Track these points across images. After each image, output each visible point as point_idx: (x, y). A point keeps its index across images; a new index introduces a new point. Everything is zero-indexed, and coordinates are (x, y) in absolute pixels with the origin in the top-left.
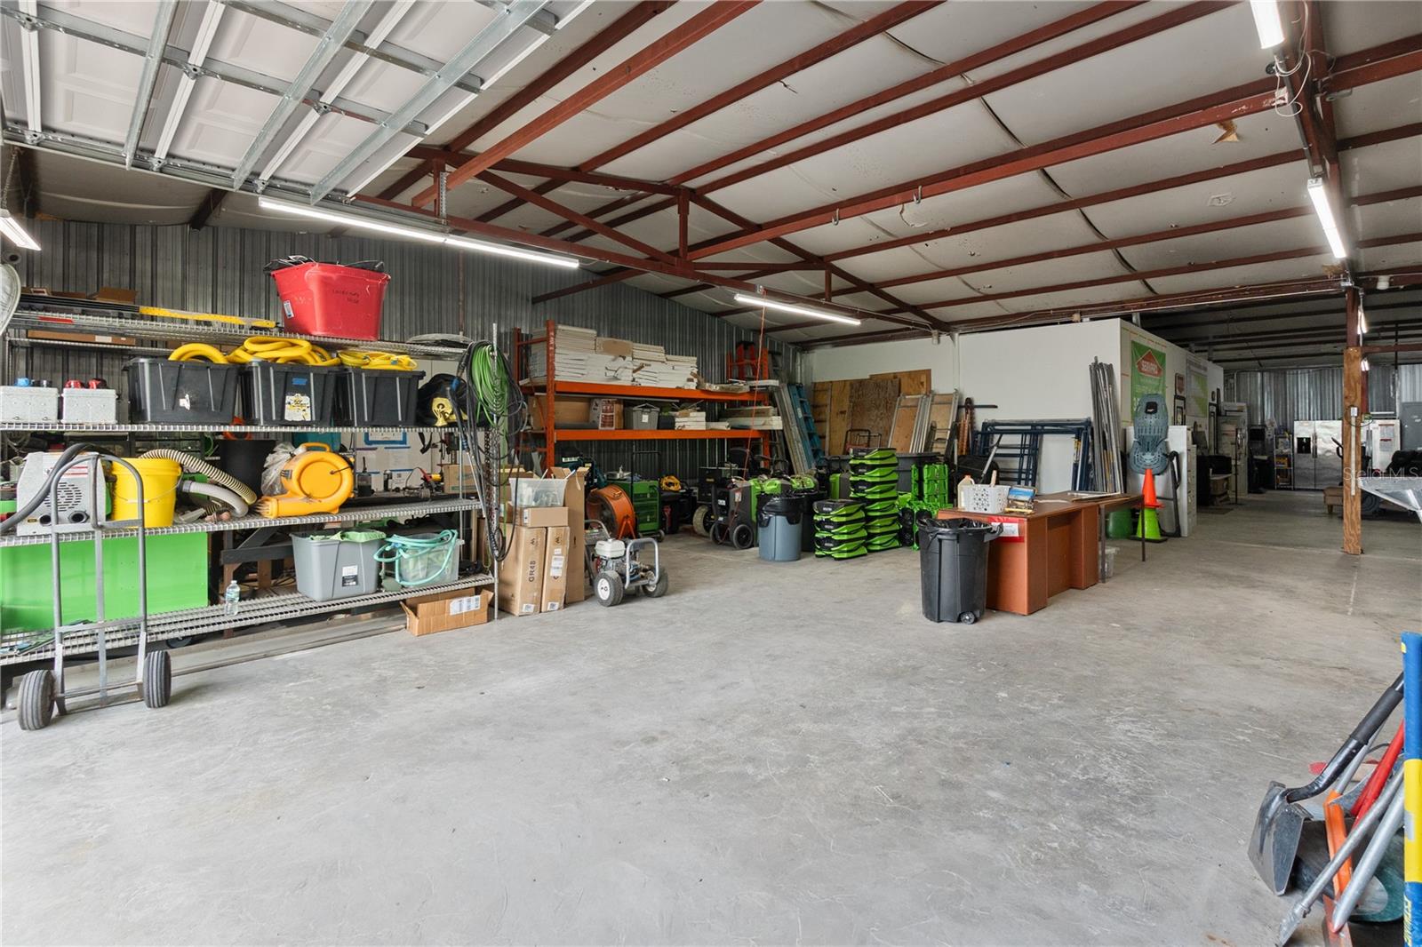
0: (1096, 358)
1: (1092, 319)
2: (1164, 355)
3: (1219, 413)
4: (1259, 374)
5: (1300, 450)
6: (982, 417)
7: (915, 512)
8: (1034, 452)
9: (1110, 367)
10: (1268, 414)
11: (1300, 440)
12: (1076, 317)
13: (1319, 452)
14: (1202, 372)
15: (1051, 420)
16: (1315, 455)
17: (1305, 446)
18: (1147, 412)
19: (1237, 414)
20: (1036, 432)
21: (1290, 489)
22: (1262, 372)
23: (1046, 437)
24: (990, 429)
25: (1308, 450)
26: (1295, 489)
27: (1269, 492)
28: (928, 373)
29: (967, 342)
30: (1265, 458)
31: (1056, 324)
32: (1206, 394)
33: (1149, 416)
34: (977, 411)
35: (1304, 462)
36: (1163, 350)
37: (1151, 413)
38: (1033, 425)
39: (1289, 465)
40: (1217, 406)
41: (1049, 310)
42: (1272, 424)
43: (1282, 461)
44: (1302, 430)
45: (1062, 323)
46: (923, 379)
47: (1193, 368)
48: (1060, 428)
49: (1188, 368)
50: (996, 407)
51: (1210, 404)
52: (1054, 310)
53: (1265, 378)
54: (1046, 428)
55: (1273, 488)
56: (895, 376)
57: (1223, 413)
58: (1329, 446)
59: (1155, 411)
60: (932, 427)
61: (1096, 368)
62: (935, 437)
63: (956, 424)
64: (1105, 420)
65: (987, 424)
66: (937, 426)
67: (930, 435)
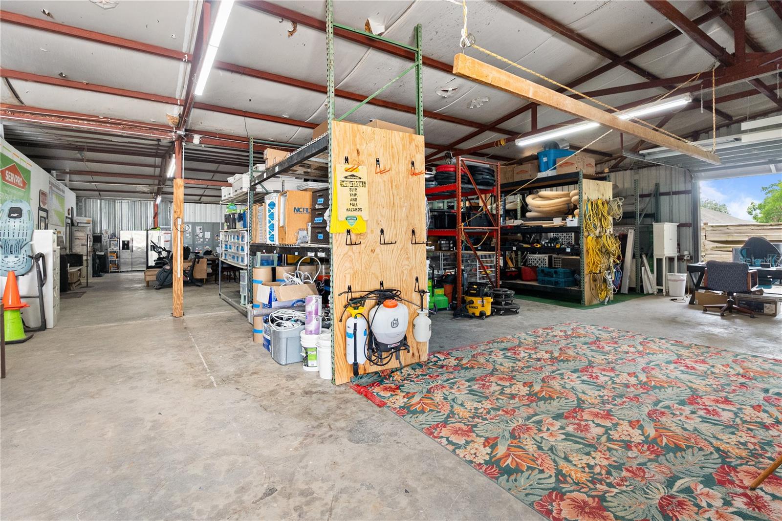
2: (29, 172)
3: (72, 224)
4: (99, 201)
5: (123, 248)
10: (104, 227)
11: (124, 242)
13: (134, 249)
14: (61, 193)
16: (132, 251)
17: (126, 246)
18: (10, 217)
19: (86, 225)
21: (118, 272)
22: (101, 199)
25: (128, 248)
26: (120, 272)
27: (106, 275)
30: (103, 253)
32: (64, 210)
33: (13, 220)
35: (125, 255)
36: (29, 168)
37: (15, 218)
39: (117, 258)
40: (72, 219)
42: (106, 232)
43: (113, 255)
44: (125, 236)
47: (54, 189)
49: (51, 188)
51: (67, 217)
53: (103, 204)
55: (108, 272)
57: (76, 224)
58: (139, 246)
59: (20, 216)
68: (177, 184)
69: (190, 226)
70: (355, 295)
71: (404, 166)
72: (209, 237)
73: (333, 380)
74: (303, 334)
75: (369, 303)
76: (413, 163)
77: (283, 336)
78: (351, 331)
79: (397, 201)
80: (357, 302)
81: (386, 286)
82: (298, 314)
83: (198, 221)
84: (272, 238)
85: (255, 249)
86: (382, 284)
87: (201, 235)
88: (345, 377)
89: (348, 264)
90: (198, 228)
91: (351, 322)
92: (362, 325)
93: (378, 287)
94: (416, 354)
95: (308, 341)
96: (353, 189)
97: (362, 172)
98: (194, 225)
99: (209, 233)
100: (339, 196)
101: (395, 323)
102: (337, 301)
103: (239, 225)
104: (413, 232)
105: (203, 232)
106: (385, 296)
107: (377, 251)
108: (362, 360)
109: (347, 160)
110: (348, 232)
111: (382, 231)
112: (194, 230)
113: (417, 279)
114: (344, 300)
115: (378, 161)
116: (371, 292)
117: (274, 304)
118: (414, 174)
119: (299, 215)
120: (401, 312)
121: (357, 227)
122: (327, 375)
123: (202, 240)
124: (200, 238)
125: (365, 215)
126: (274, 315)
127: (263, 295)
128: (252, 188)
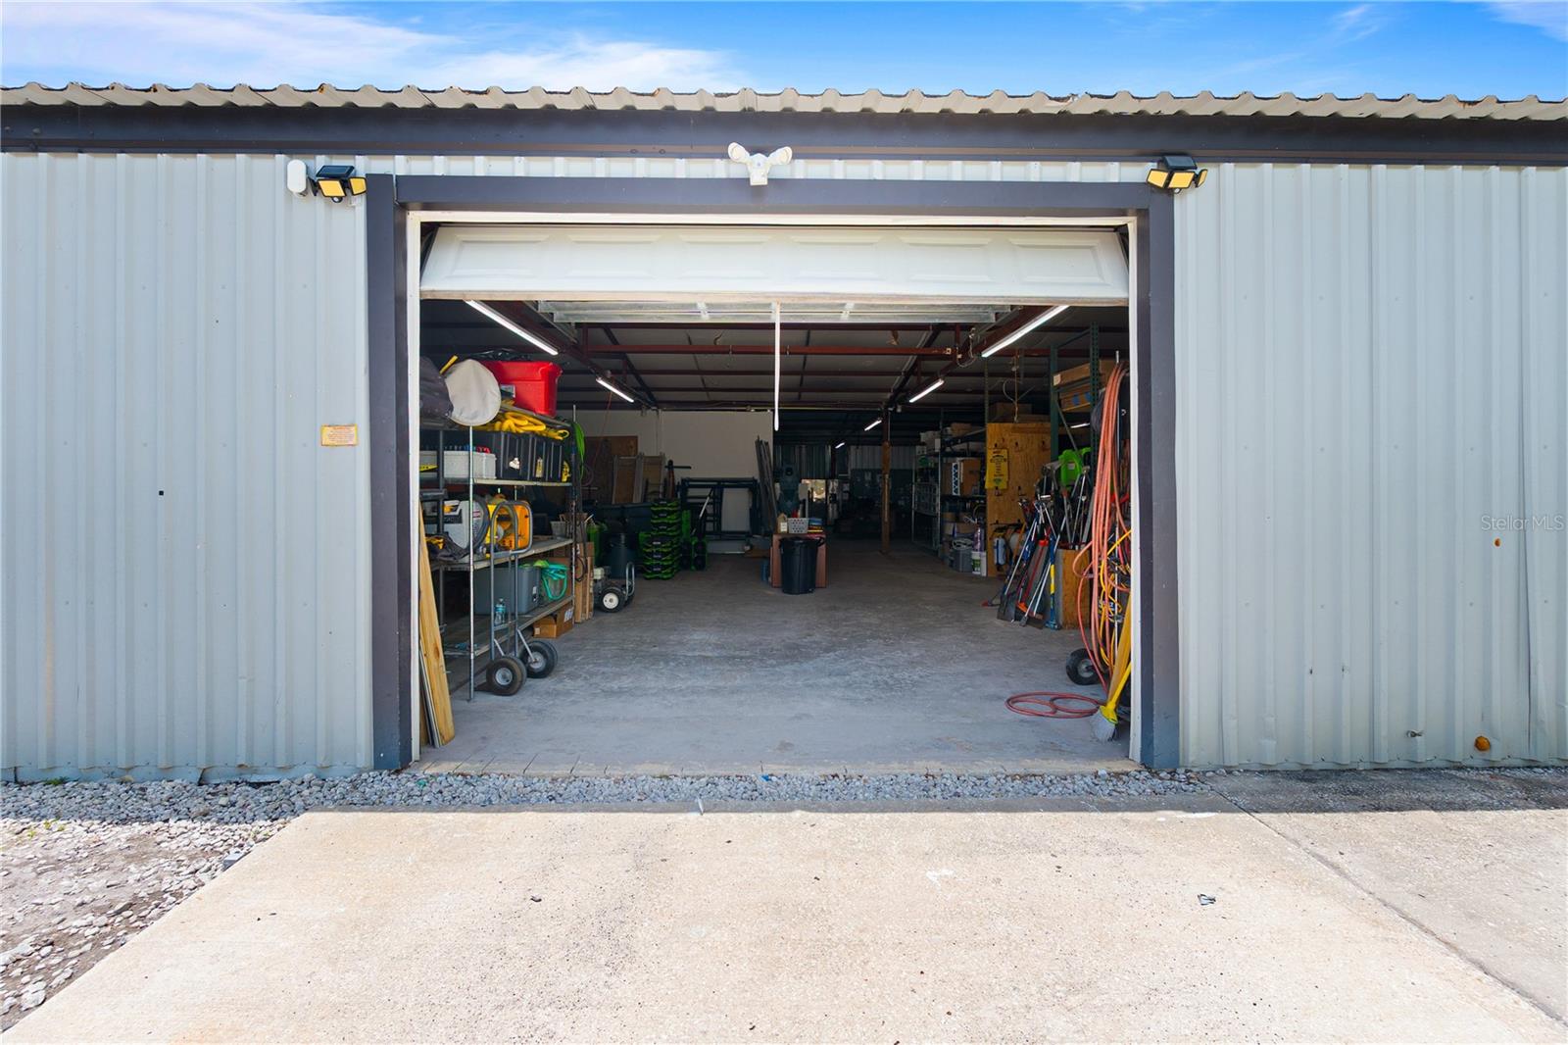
0: (758, 436)
1: (757, 410)
6: (679, 475)
7: (693, 543)
8: (717, 501)
9: (767, 444)
12: (749, 408)
15: (732, 478)
18: (787, 474)
20: (719, 486)
23: (725, 490)
24: (686, 484)
28: (635, 438)
29: (667, 416)
34: (675, 470)
37: (789, 475)
38: (718, 482)
41: (734, 401)
45: (737, 410)
46: (632, 443)
48: (737, 483)
50: (690, 468)
54: (727, 483)
56: (606, 439)
58: (819, 497)
59: (792, 473)
60: (647, 482)
61: (759, 443)
62: (650, 490)
63: (665, 481)
64: (767, 479)
65: (683, 481)
66: (650, 481)
67: (646, 489)
69: (870, 474)
70: (999, 526)
71: (1037, 446)
73: (987, 575)
74: (972, 551)
75: (1009, 531)
76: (1043, 443)
78: (995, 544)
79: (1032, 468)
80: (1000, 530)
81: (1021, 522)
82: (970, 542)
84: (956, 491)
85: (946, 498)
86: (1019, 520)
88: (994, 573)
89: (996, 507)
91: (996, 541)
92: (1001, 541)
93: (1017, 522)
95: (976, 555)
96: (999, 462)
100: (991, 468)
102: (990, 529)
103: (931, 479)
106: (1018, 527)
107: (1016, 499)
108: (1001, 561)
109: (996, 445)
110: (997, 488)
111: (1020, 488)
112: (873, 477)
114: (994, 527)
115: (1017, 444)
116: (1011, 525)
117: (955, 535)
119: (971, 475)
121: (1001, 485)
122: (985, 574)
125: (1006, 478)
126: (956, 541)
127: (949, 529)
128: (942, 449)
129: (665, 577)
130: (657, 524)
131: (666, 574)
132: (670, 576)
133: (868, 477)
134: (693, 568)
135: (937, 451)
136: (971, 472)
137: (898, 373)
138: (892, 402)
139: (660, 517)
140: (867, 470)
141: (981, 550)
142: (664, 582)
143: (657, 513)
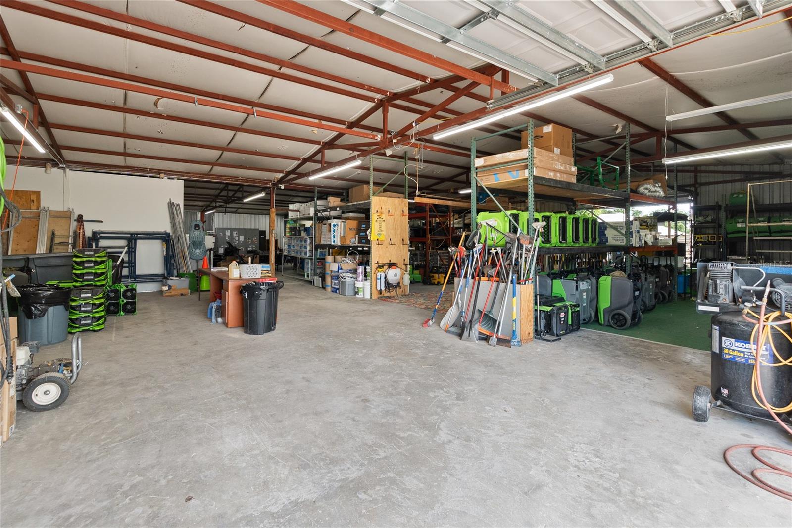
0: (170, 199)
1: (168, 179)
6: (89, 230)
8: (132, 251)
9: (178, 205)
12: (162, 175)
15: (145, 232)
18: (195, 229)
20: (132, 239)
23: (139, 241)
24: (98, 236)
28: (38, 194)
29: (74, 176)
31: (147, 177)
33: (196, 231)
34: (86, 224)
37: (197, 230)
38: (132, 234)
41: (148, 169)
45: (151, 177)
46: (33, 197)
48: (150, 236)
50: (102, 222)
52: (150, 169)
54: (139, 236)
60: (53, 234)
61: (171, 205)
62: (57, 240)
63: (75, 232)
64: (179, 232)
65: (94, 233)
66: (57, 233)
67: (52, 240)
68: (272, 211)
69: (229, 231)
70: (380, 265)
71: (399, 212)
72: (243, 240)
73: (371, 297)
74: (356, 282)
75: (386, 267)
76: (403, 211)
77: (347, 283)
78: (379, 277)
79: (396, 227)
80: (380, 267)
81: (392, 262)
82: (353, 276)
83: (233, 227)
84: (335, 242)
86: (390, 261)
87: (237, 239)
88: (376, 296)
89: (377, 252)
90: (234, 233)
91: (379, 274)
92: (383, 275)
93: (389, 262)
94: (404, 291)
95: (359, 284)
96: (380, 223)
97: (383, 217)
98: (232, 230)
99: (243, 237)
100: (376, 226)
101: (396, 275)
102: (374, 267)
103: (303, 234)
104: (403, 240)
105: (238, 236)
106: (391, 265)
107: (389, 247)
108: (383, 288)
109: (377, 211)
110: (378, 240)
111: (390, 239)
112: (231, 234)
113: (404, 260)
114: (376, 266)
115: (389, 211)
116: (386, 264)
117: (340, 271)
118: (403, 215)
119: (351, 231)
120: (398, 271)
121: (382, 238)
122: (368, 296)
123: (237, 242)
124: (236, 241)
125: (384, 233)
126: (341, 275)
127: (334, 267)
128: (316, 214)
129: (97, 328)
130: (81, 274)
131: (98, 325)
132: (102, 327)
133: (228, 233)
134: (122, 313)
135: (311, 215)
136: (351, 229)
137: (297, 159)
138: (281, 181)
139: (85, 268)
140: (228, 229)
141: (362, 281)
142: (97, 334)
143: (81, 263)
